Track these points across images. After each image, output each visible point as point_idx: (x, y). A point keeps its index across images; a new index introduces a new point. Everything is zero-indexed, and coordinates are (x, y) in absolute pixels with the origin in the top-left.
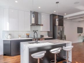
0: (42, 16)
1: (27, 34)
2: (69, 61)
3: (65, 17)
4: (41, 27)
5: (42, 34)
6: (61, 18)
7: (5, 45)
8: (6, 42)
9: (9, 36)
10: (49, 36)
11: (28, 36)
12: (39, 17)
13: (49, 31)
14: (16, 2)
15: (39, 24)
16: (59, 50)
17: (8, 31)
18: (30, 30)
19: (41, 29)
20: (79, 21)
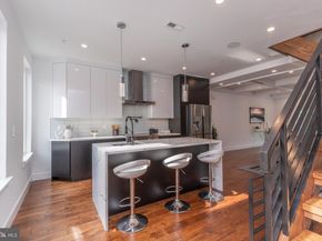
0: (155, 81)
1: (113, 127)
2: (214, 190)
3: (212, 81)
4: (151, 108)
5: (154, 127)
6: (204, 83)
7: (55, 154)
8: (58, 148)
9: (67, 131)
10: (172, 132)
11: (117, 131)
12: (145, 83)
13: (172, 117)
14: (84, 46)
15: (145, 100)
16: (188, 160)
17: (64, 120)
18: (120, 115)
19: (150, 112)
20: (254, 92)
